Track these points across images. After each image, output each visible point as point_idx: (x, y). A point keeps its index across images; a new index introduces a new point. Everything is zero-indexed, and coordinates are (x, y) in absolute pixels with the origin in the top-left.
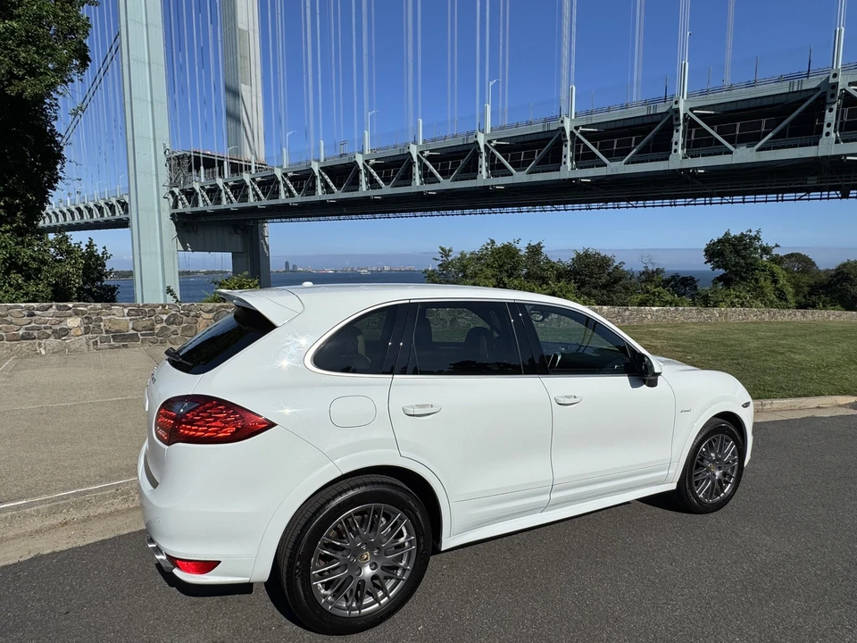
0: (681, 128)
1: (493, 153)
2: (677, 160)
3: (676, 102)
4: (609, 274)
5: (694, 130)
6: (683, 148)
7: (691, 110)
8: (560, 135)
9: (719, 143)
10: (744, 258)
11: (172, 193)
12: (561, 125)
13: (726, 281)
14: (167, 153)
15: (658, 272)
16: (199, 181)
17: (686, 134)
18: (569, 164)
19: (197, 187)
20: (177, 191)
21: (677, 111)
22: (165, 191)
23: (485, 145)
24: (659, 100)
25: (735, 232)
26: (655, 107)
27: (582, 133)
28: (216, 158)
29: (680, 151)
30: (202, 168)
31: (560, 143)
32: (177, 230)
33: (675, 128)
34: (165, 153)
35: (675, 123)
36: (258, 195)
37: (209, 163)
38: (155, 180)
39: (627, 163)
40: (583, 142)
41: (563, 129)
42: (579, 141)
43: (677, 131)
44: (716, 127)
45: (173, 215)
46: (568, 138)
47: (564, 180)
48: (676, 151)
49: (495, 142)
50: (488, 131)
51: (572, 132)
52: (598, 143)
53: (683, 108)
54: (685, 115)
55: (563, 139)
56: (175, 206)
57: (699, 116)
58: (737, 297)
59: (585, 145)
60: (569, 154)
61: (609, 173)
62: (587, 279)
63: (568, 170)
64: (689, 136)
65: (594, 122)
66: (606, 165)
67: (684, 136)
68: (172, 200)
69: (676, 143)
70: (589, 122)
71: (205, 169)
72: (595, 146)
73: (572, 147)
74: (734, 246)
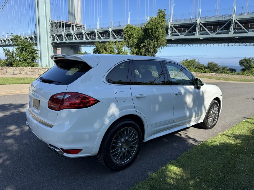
0: (233, 25)
1: (173, 28)
2: (231, 34)
3: (232, 17)
4: (217, 68)
5: (237, 25)
6: (233, 31)
7: (236, 19)
8: (196, 24)
9: (243, 29)
10: (249, 64)
11: (53, 36)
12: (196, 22)
13: (244, 70)
14: (51, 21)
15: (226, 67)
16: (64, 31)
17: (235, 26)
18: (198, 33)
19: (63, 34)
20: (54, 35)
21: (232, 20)
22: (49, 34)
23: (171, 26)
24: (226, 15)
25: (247, 58)
26: (225, 18)
27: (202, 24)
28: (71, 24)
29: (232, 31)
30: (64, 27)
31: (195, 27)
32: (53, 49)
34: (50, 21)
35: (231, 23)
36: (87, 37)
37: (68, 26)
38: (46, 31)
39: (216, 34)
40: (202, 26)
41: (197, 23)
42: (201, 26)
43: (232, 25)
44: (243, 25)
45: (52, 43)
46: (198, 25)
47: (196, 38)
48: (231, 31)
49: (173, 25)
50: (172, 22)
51: (199, 24)
52: (207, 27)
53: (234, 19)
54: (234, 21)
55: (196, 26)
56: (54, 40)
57: (238, 21)
58: (247, 74)
59: (203, 28)
60: (198, 31)
61: (210, 37)
62: (212, 69)
63: (197, 35)
64: (235, 27)
65: (206, 21)
66: (209, 34)
68: (52, 39)
69: (231, 29)
70: (205, 21)
71: (65, 27)
72: (206, 28)
73: (199, 28)
74: (247, 61)
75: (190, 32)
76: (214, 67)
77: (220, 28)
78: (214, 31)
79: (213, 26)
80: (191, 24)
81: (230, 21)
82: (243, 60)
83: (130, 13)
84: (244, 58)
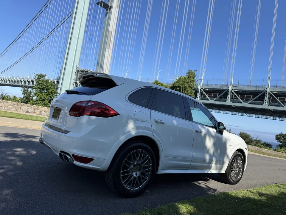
0: (267, 96)
1: (202, 92)
2: (266, 106)
3: (266, 89)
4: (249, 139)
5: (271, 97)
6: (268, 103)
7: (271, 91)
8: (227, 91)
9: (279, 103)
11: (76, 83)
12: (228, 88)
13: (281, 147)
15: (260, 141)
17: (269, 98)
18: (229, 100)
20: (78, 82)
21: (266, 91)
22: (73, 81)
23: (200, 89)
24: (260, 86)
25: (284, 133)
26: (259, 88)
27: (234, 91)
29: (267, 103)
31: (227, 93)
33: (266, 96)
34: (76, 68)
35: (266, 94)
38: (70, 77)
39: (249, 104)
40: (234, 94)
41: (229, 89)
42: (233, 93)
44: (278, 98)
46: (230, 92)
47: (227, 105)
48: (265, 103)
49: (203, 89)
50: (202, 85)
51: (231, 91)
52: (240, 95)
53: (268, 91)
54: (269, 93)
57: (273, 93)
58: (284, 151)
59: (235, 95)
60: (230, 98)
61: (243, 106)
63: (228, 102)
64: (270, 99)
65: (239, 89)
66: (242, 103)
67: (268, 99)
68: (75, 85)
69: (266, 101)
70: (237, 89)
72: (238, 96)
73: (231, 95)
74: (283, 137)
75: (220, 98)
76: (246, 138)
77: (253, 97)
78: (247, 100)
79: (246, 95)
80: (223, 90)
81: (265, 92)
82: (280, 135)
83: (159, 71)
84: (280, 133)
